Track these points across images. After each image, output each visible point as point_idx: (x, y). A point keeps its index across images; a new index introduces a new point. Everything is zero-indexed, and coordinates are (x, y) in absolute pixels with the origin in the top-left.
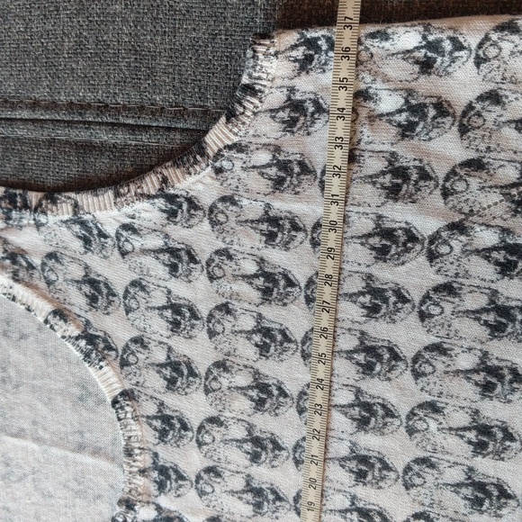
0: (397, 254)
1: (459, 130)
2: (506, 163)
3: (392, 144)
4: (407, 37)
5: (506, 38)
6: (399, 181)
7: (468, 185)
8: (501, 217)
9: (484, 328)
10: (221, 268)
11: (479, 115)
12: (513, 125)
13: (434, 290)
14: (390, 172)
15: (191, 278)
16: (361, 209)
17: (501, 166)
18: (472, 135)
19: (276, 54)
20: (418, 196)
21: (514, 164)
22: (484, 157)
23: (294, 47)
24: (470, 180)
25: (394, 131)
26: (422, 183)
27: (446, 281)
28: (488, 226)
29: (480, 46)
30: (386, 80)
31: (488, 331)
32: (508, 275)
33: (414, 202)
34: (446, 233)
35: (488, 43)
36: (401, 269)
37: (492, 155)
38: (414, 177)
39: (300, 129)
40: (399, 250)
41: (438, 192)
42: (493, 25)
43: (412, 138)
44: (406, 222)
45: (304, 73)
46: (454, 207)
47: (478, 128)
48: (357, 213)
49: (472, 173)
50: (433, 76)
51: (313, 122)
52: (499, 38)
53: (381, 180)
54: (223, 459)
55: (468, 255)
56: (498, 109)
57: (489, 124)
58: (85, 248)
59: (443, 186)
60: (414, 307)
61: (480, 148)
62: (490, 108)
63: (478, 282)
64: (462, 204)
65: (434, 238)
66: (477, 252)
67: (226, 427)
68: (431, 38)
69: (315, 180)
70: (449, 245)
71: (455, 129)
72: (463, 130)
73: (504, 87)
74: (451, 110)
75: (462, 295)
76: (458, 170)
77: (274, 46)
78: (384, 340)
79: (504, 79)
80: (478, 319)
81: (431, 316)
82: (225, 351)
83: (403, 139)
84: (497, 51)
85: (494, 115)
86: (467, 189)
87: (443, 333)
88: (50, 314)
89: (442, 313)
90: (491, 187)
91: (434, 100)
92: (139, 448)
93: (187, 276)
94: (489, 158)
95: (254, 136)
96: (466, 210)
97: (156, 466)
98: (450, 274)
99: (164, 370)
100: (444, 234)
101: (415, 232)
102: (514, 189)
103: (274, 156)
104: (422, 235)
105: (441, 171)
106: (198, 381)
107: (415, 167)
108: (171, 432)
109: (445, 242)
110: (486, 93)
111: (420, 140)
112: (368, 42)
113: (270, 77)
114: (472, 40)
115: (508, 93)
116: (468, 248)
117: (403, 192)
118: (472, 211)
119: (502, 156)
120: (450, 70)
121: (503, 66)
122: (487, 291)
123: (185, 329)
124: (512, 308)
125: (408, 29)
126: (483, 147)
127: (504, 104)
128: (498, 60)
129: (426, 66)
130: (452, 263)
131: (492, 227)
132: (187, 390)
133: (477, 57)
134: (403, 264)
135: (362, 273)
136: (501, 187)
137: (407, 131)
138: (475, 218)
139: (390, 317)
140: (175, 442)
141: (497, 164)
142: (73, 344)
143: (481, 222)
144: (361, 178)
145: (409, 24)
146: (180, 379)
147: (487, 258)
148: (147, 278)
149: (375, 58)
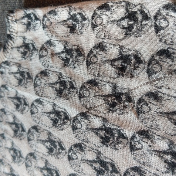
0: (60, 124)
1: (87, 64)
2: (106, 83)
3: (60, 69)
4: (63, 13)
5: (104, 13)
6: (62, 88)
7: (90, 93)
8: (103, 112)
9: (94, 170)
11: (95, 56)
12: (110, 63)
13: (74, 146)
14: (59, 82)
16: (47, 99)
17: (104, 85)
18: (92, 67)
19: (16, 21)
20: (69, 96)
21: (109, 84)
22: (97, 79)
23: (23, 18)
24: (91, 91)
25: (61, 62)
26: (71, 90)
27: (79, 142)
28: (97, 116)
29: (93, 17)
30: (57, 36)
31: (96, 173)
32: (105, 145)
33: (67, 99)
34: (80, 117)
35: (96, 16)
36: (62, 132)
37: (100, 78)
38: (68, 86)
39: (27, 57)
40: (62, 122)
41: (77, 95)
42: (98, 6)
43: (68, 67)
44: (64, 109)
45: (28, 30)
46: (84, 104)
47: (94, 63)
48: (46, 101)
49: (92, 87)
50: (75, 35)
51: (32, 55)
52: (101, 13)
53: (55, 86)
55: (88, 130)
56: (103, 53)
57: (99, 61)
59: (80, 93)
60: (66, 153)
61: (95, 74)
62: (99, 53)
63: (92, 146)
64: (87, 104)
65: (75, 119)
66: (92, 129)
68: (72, 13)
69: (32, 82)
70: (81, 124)
71: (85, 63)
72: (88, 64)
73: (105, 41)
74: (83, 53)
75: (85, 151)
76: (86, 85)
77: (14, 17)
78: (54, 167)
79: (105, 36)
80: (92, 165)
81: (73, 159)
83: (64, 67)
84: (101, 20)
85: (101, 57)
86: (89, 96)
87: (77, 169)
89: (77, 158)
90: (99, 96)
91: (76, 47)
94: (99, 80)
95: (12, 58)
96: (89, 107)
98: (81, 139)
100: (79, 118)
101: (68, 114)
102: (110, 98)
103: (18, 69)
104: (70, 117)
105: (79, 85)
107: (69, 81)
109: (79, 122)
110: (98, 44)
111: (71, 67)
112: (49, 16)
113: (16, 32)
114: (89, 14)
115: (107, 44)
116: (89, 127)
117: (64, 93)
118: (91, 107)
119: (104, 79)
120: (82, 31)
121: (105, 29)
122: (96, 151)
124: (107, 163)
125: (63, 9)
126: (96, 74)
127: (106, 51)
128: (102, 26)
129: (73, 29)
130: (82, 133)
131: (99, 117)
133: (92, 24)
134: (62, 130)
135: (47, 131)
136: (104, 96)
137: (66, 62)
138: (92, 111)
139: (57, 156)
141: (103, 83)
143: (94, 114)
144: (48, 84)
145: (63, 6)
147: (97, 133)
149: (53, 25)
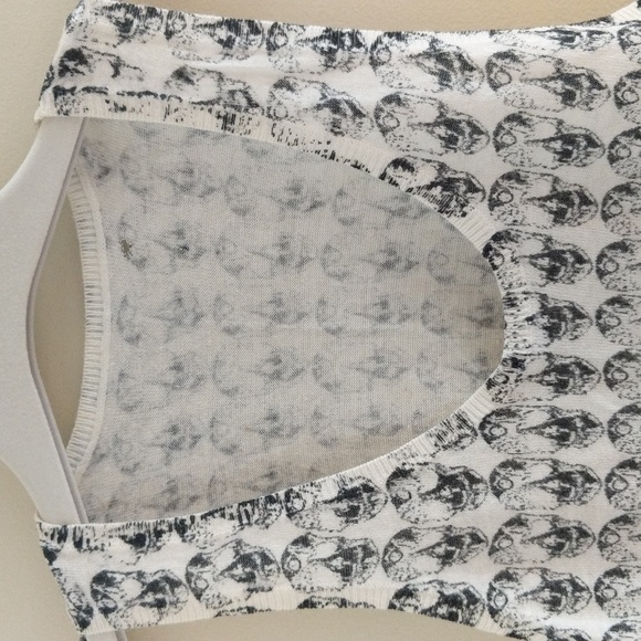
10: (633, 92)
15: (591, 105)
54: (630, 287)
58: (441, 84)
67: (632, 252)
82: (630, 173)
88: (389, 166)
92: (525, 293)
93: (587, 105)
97: (545, 311)
99: (548, 204)
106: (593, 208)
108: (563, 268)
123: (576, 158)
132: (579, 220)
140: (569, 278)
142: (425, 196)
146: (570, 210)
148: (529, 111)
